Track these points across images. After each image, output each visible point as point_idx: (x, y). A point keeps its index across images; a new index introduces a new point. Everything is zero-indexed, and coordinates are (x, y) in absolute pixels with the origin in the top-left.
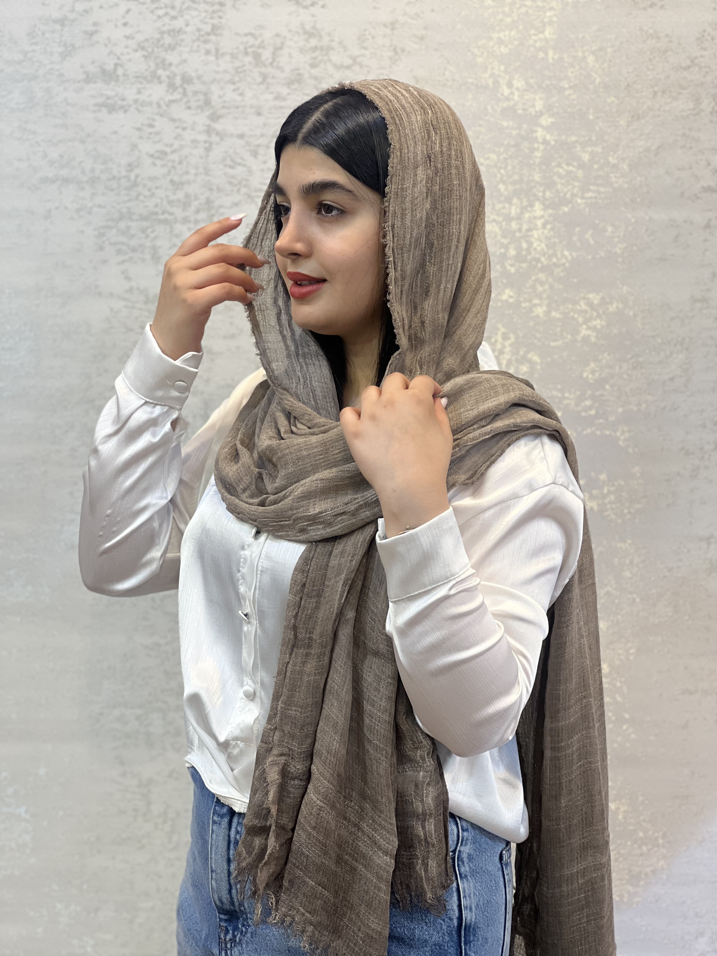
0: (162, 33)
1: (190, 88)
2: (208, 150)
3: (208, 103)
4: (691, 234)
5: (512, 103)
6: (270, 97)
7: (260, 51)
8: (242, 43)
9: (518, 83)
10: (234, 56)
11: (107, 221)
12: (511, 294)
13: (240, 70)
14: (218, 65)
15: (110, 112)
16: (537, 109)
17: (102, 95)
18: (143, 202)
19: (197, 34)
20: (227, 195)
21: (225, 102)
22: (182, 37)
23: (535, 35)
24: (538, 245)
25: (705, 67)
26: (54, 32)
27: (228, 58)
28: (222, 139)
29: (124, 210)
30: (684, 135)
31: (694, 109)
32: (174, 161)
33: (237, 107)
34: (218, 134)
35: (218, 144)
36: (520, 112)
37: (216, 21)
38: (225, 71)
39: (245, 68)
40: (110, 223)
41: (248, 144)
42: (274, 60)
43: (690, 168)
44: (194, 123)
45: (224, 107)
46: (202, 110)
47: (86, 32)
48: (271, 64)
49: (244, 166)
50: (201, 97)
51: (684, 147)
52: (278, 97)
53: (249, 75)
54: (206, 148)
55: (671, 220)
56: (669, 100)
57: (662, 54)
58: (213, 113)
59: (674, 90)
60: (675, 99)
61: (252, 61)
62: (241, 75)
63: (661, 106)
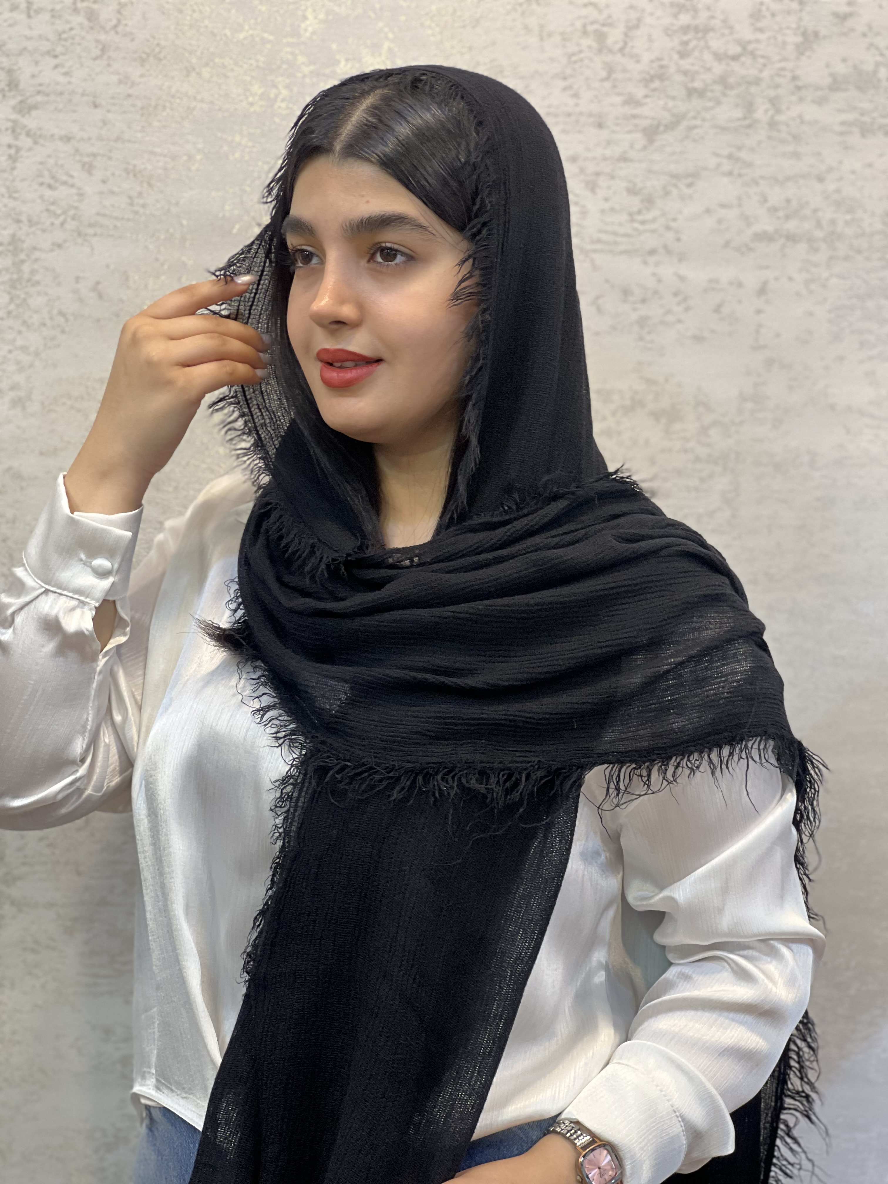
2: (13, 159)
3: (13, 85)
4: (740, 302)
6: (115, 78)
10: (54, 15)
13: (64, 36)
14: (30, 28)
20: (44, 231)
21: (41, 85)
25: (763, 57)
27: (46, 17)
28: (36, 143)
30: (730, 157)
31: (745, 118)
33: (61, 93)
34: (28, 134)
35: (30, 149)
38: (40, 37)
39: (73, 32)
41: (77, 150)
42: (119, 21)
43: (740, 206)
45: (39, 92)
48: (115, 27)
49: (72, 186)
51: (730, 174)
52: (125, 80)
53: (79, 44)
54: (10, 157)
55: (711, 281)
56: (710, 104)
57: (700, 35)
58: (21, 102)
59: (718, 88)
60: (718, 103)
61: (86, 23)
62: (68, 44)
63: (699, 112)
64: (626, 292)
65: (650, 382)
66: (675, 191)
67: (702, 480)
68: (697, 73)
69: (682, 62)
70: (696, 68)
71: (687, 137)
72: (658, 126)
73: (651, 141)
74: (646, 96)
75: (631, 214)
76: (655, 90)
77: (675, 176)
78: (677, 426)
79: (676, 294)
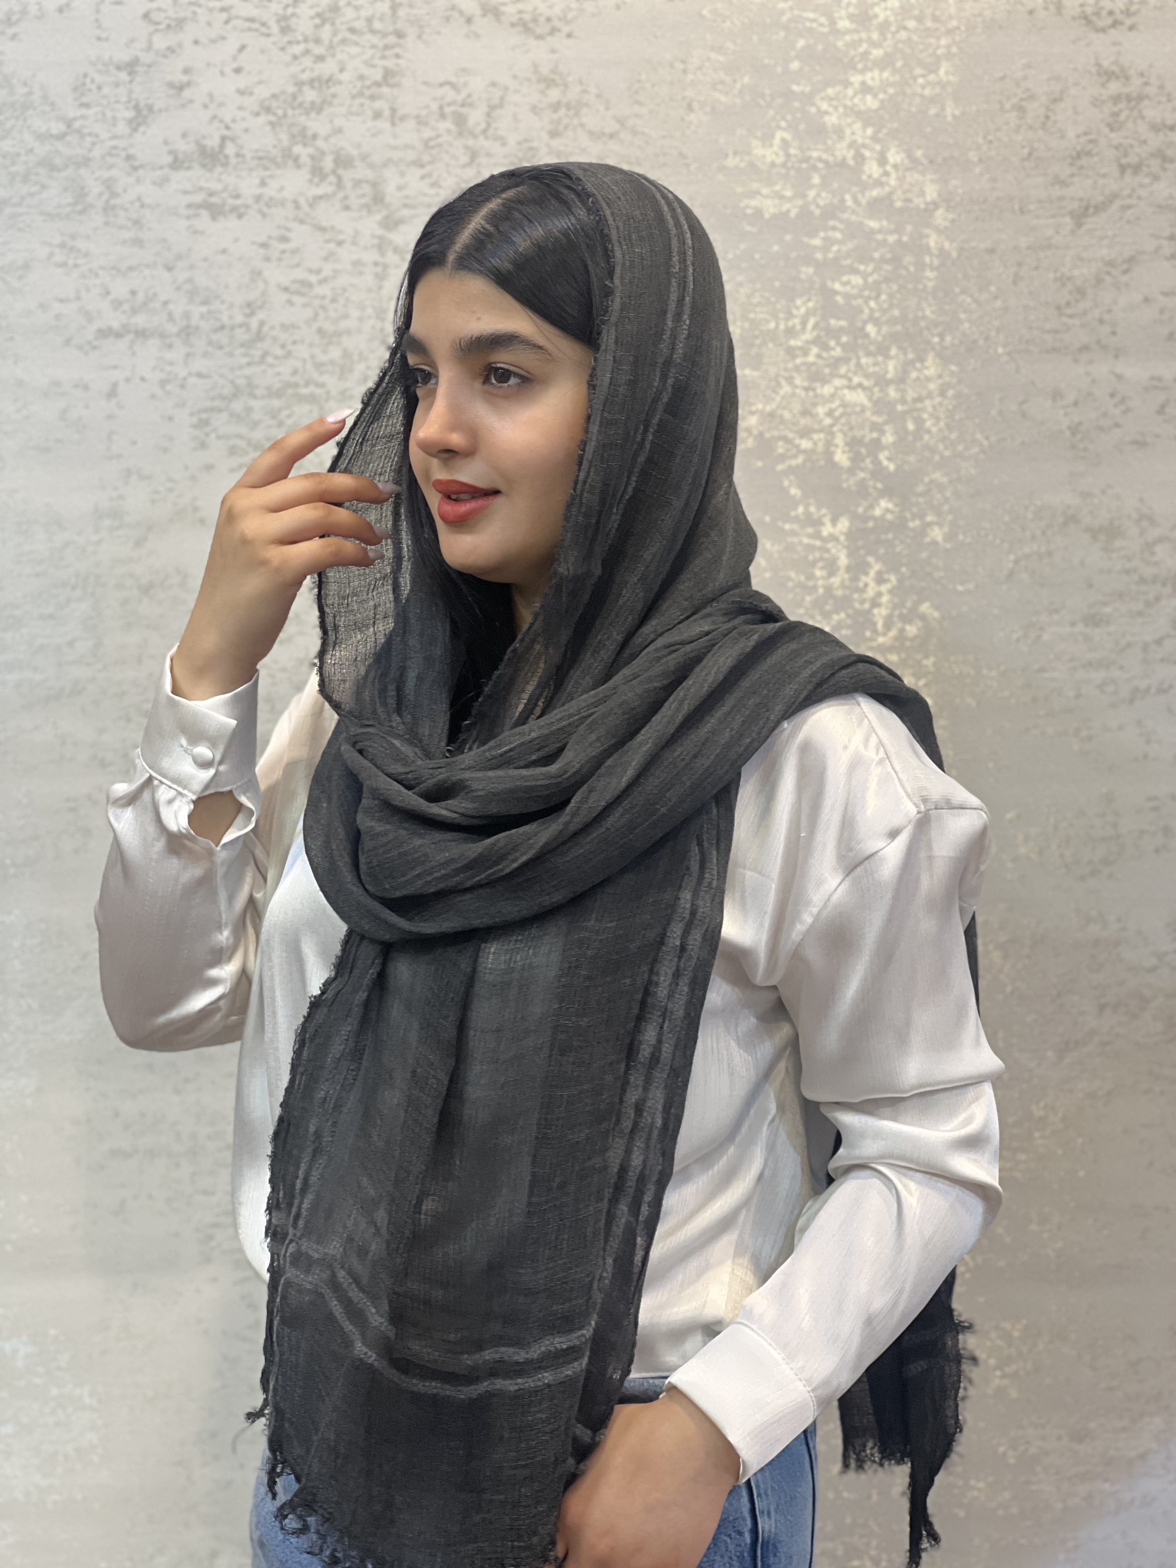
0: (300, 84)
1: (348, 175)
3: (378, 199)
5: (887, 189)
7: (464, 110)
8: (435, 99)
9: (894, 156)
10: (421, 122)
11: (213, 399)
12: (890, 506)
13: (432, 143)
14: (395, 136)
15: (214, 218)
16: (928, 198)
17: (201, 189)
18: (271, 366)
19: (359, 84)
21: (407, 197)
22: (332, 90)
23: (923, 76)
24: (934, 425)
26: (117, 85)
27: (411, 124)
29: (241, 382)
32: (323, 297)
36: (898, 204)
37: (390, 63)
38: (406, 146)
39: (440, 140)
40: (217, 403)
42: (489, 125)
44: (357, 233)
45: (406, 206)
46: (370, 212)
47: (171, 85)
48: (484, 131)
50: (367, 189)
53: (447, 152)
54: (377, 275)
55: (1153, 378)
56: (1147, 181)
57: (1133, 103)
58: (387, 217)
59: (1155, 163)
60: (1156, 178)
61: (453, 127)
62: (434, 152)
63: (1133, 190)
64: (1057, 395)
65: (1086, 495)
66: (1108, 279)
67: (1148, 604)
68: (1131, 146)
69: (1112, 135)
70: (1130, 141)
71: (1121, 218)
72: (1087, 208)
73: (1079, 225)
74: (1073, 175)
75: (1058, 308)
76: (1081, 168)
77: (1111, 264)
78: (1118, 543)
79: (1112, 395)
